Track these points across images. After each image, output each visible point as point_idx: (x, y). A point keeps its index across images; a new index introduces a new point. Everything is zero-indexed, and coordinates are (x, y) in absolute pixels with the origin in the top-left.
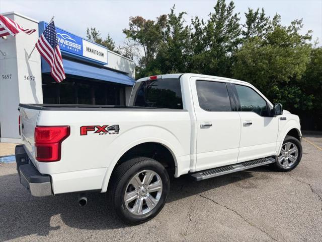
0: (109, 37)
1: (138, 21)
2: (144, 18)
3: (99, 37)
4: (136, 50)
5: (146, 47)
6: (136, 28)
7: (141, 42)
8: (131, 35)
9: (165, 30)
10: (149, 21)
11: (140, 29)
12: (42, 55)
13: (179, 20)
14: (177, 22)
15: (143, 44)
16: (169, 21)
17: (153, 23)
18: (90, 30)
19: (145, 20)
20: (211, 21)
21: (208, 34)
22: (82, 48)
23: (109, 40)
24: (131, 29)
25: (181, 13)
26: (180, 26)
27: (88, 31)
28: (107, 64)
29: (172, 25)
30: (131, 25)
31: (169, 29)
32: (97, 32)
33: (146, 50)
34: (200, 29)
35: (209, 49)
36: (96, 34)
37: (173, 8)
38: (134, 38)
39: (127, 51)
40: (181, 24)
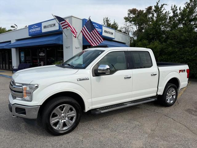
0: (115, 22)
1: (133, 11)
2: (137, 9)
3: (109, 23)
4: (131, 29)
5: (138, 27)
6: (132, 16)
7: (134, 24)
8: (129, 20)
9: (150, 16)
10: (140, 10)
11: (134, 16)
12: (83, 35)
13: (161, 9)
14: (160, 10)
15: (136, 25)
16: (154, 10)
17: (143, 12)
18: (105, 18)
19: (138, 10)
20: (186, 8)
21: (182, 17)
22: (102, 31)
23: (115, 24)
24: (128, 16)
25: (163, 4)
26: (161, 13)
27: (104, 20)
28: (114, 39)
29: (156, 12)
30: (129, 14)
31: (153, 15)
32: (109, 20)
33: (138, 28)
34: (177, 13)
35: (182, 26)
36: (108, 21)
37: (159, 1)
38: (131, 22)
39: (126, 30)
40: (162, 12)
